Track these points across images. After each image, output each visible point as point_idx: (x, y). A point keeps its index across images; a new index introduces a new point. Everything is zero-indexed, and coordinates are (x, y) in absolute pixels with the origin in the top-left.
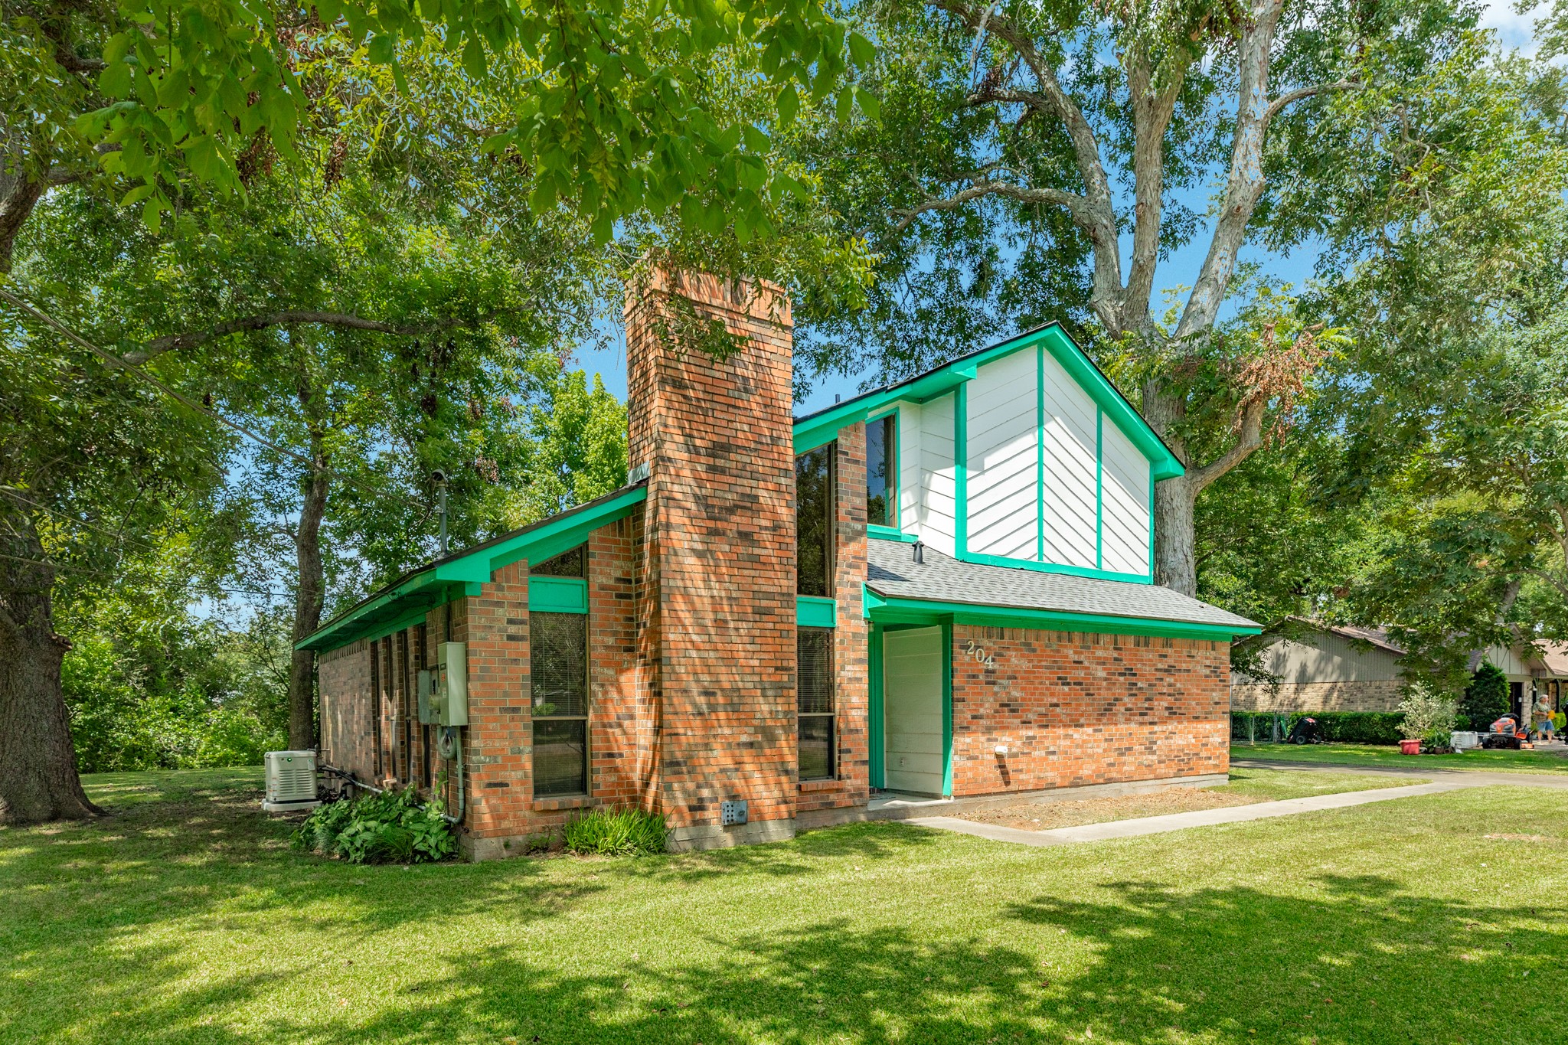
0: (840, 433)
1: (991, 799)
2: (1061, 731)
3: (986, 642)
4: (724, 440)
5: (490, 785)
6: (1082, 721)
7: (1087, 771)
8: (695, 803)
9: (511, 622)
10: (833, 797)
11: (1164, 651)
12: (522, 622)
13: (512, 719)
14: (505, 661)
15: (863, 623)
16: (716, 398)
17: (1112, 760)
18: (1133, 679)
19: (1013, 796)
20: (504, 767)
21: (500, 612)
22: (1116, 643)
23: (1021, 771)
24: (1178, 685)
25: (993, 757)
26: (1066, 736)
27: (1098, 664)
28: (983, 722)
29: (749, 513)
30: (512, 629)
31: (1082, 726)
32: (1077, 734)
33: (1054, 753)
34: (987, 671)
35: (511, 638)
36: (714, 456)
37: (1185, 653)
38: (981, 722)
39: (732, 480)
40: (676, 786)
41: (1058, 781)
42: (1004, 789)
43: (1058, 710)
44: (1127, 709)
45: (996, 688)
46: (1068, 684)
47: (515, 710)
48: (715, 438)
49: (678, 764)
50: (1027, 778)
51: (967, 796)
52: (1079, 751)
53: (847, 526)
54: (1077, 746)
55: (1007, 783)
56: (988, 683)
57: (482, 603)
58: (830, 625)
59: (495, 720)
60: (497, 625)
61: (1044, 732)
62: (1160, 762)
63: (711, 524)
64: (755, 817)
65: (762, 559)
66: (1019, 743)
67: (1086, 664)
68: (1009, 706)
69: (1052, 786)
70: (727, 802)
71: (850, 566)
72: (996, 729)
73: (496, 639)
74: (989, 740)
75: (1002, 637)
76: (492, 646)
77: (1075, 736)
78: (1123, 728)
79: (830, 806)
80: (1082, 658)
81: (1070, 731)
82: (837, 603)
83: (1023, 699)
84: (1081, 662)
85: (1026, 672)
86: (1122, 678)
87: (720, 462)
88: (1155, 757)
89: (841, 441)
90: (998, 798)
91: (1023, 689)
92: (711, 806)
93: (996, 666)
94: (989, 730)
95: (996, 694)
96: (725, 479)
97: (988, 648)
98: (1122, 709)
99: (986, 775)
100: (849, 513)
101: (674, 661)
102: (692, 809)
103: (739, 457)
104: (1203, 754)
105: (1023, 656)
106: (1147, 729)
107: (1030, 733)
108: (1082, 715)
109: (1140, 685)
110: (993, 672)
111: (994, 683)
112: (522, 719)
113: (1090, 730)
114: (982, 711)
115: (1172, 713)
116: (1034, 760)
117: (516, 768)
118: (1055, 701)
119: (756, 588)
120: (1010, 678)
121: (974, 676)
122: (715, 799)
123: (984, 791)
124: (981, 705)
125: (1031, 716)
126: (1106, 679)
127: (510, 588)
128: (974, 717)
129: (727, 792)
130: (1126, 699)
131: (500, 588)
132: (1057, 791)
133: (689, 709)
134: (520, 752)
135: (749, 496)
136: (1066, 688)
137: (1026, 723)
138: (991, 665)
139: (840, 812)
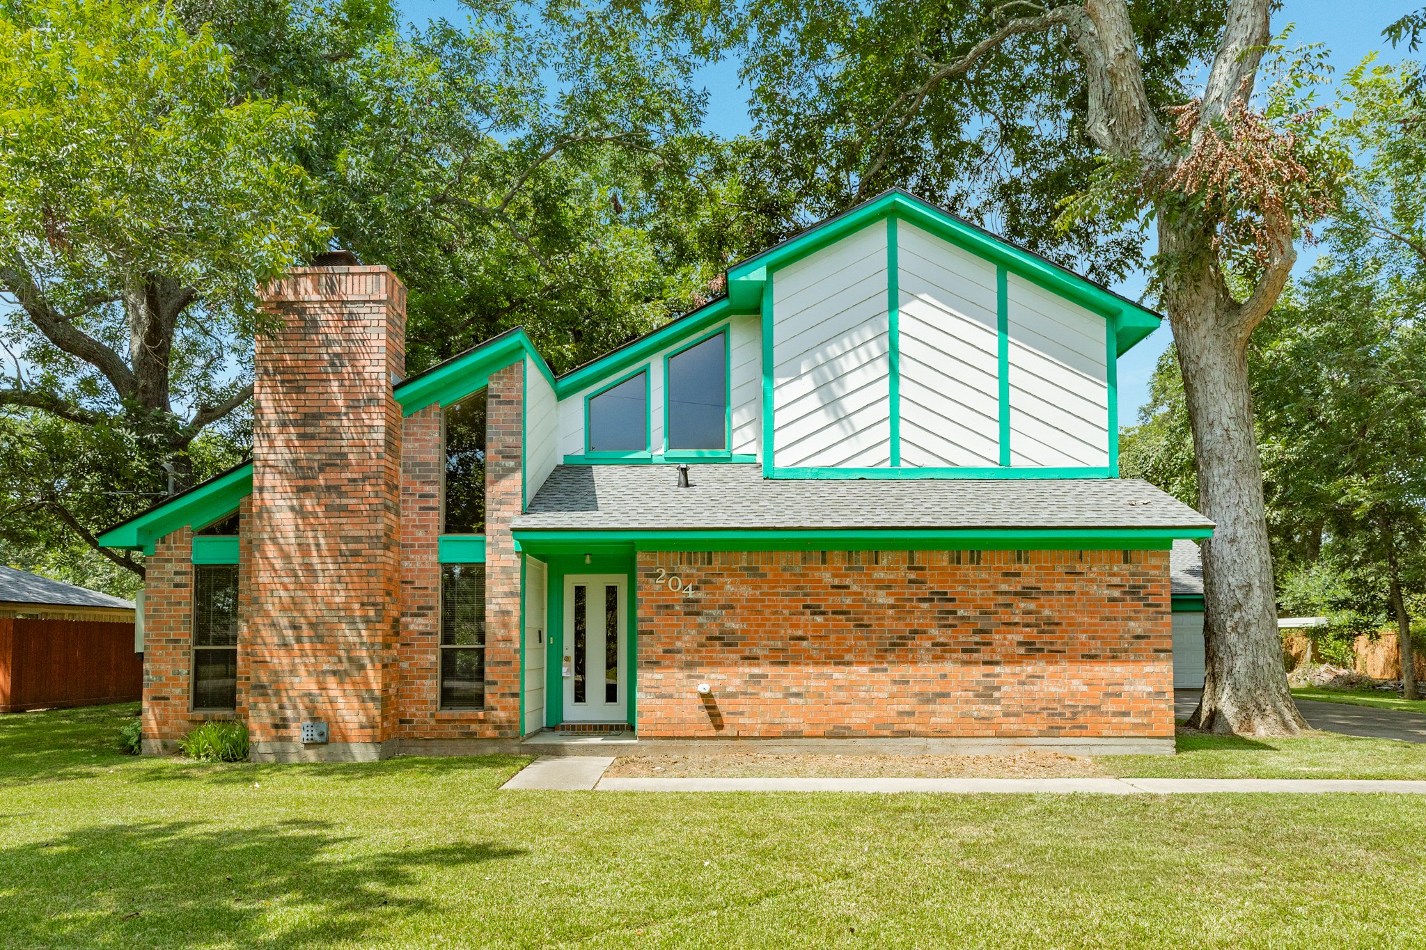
0: (491, 379)
1: (696, 743)
2: (811, 670)
3: (685, 569)
4: (315, 410)
5: (155, 698)
6: (848, 657)
7: (857, 718)
8: (278, 721)
9: (176, 573)
10: (474, 727)
11: (1014, 567)
12: (185, 573)
13: (175, 648)
14: (170, 604)
15: (514, 557)
16: (308, 377)
17: (907, 708)
18: (949, 606)
19: (728, 742)
20: (167, 685)
21: (168, 566)
22: (912, 560)
23: (742, 713)
24: (1047, 612)
25: (695, 696)
26: (819, 677)
27: (877, 588)
28: (682, 657)
29: (338, 469)
30: (178, 579)
31: (849, 664)
32: (838, 674)
33: (798, 695)
34: (688, 601)
35: (176, 586)
36: (304, 425)
37: (1060, 569)
38: (678, 656)
39: (322, 443)
40: (262, 706)
41: (806, 729)
42: (713, 733)
43: (805, 643)
44: (935, 645)
45: (700, 619)
46: (823, 613)
47: (177, 641)
48: (307, 410)
49: (263, 687)
50: (753, 723)
51: (657, 738)
52: (842, 695)
53: (497, 464)
54: (840, 688)
55: (719, 727)
56: (687, 614)
57: (157, 560)
58: (480, 560)
59: (162, 648)
60: (166, 576)
61: (781, 670)
62: (1006, 715)
63: (301, 483)
64: (338, 738)
65: (350, 508)
66: (738, 682)
67: (855, 588)
68: (726, 641)
69: (796, 735)
70: (309, 722)
71: (500, 503)
72: (701, 665)
73: (165, 586)
74: (689, 677)
75: (710, 562)
76: (162, 592)
77: (835, 676)
78: (929, 669)
79: (471, 735)
80: (847, 582)
81: (827, 670)
82: (489, 539)
83: (743, 631)
84: (847, 587)
85: (748, 600)
86: (925, 606)
87: (310, 430)
88: (998, 708)
89: (492, 385)
90: (706, 743)
91: (743, 620)
92: (293, 725)
93: (700, 595)
94: (689, 665)
95: (701, 625)
96: (314, 443)
97: (688, 576)
98: (928, 644)
99: (685, 715)
100: (498, 452)
101: (263, 600)
102: (276, 726)
103: (328, 423)
104: (1109, 707)
105: (742, 582)
106: (977, 672)
107: (756, 671)
108: (849, 651)
109: (961, 613)
110: (697, 601)
111: (698, 614)
112: (182, 648)
113: (864, 669)
114: (679, 644)
115: (1031, 649)
116: (764, 702)
117: (175, 686)
118: (800, 633)
119: (343, 533)
120: (723, 607)
121: (667, 607)
122: (297, 720)
123: (683, 734)
124: (678, 638)
125: (757, 651)
126: (892, 607)
127: (177, 548)
128: (666, 651)
129: (310, 713)
130: (934, 632)
131: (169, 548)
132: (803, 741)
133: (276, 640)
134: (179, 673)
135: (337, 454)
136: (819, 619)
137: (751, 659)
138: (691, 594)
139: (486, 743)
